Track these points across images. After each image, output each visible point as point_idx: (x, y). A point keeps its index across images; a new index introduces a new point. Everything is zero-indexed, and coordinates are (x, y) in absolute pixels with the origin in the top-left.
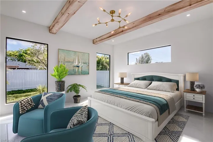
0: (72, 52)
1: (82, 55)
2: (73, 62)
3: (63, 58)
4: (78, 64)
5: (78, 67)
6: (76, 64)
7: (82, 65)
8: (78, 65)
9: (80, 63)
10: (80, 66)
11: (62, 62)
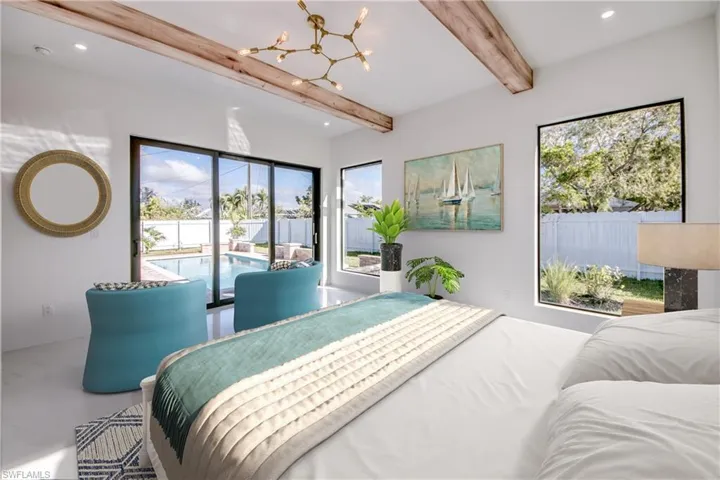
0: (437, 159)
1: (472, 158)
2: (439, 191)
3: (414, 182)
4: (456, 194)
5: (457, 202)
6: (450, 194)
7: (473, 194)
8: (457, 198)
9: (462, 188)
10: (465, 200)
11: (412, 194)
